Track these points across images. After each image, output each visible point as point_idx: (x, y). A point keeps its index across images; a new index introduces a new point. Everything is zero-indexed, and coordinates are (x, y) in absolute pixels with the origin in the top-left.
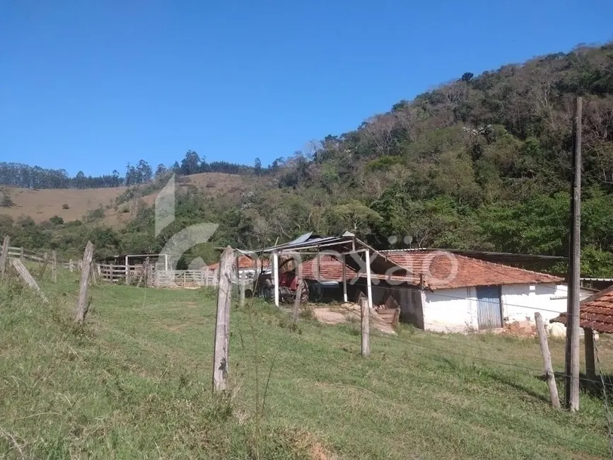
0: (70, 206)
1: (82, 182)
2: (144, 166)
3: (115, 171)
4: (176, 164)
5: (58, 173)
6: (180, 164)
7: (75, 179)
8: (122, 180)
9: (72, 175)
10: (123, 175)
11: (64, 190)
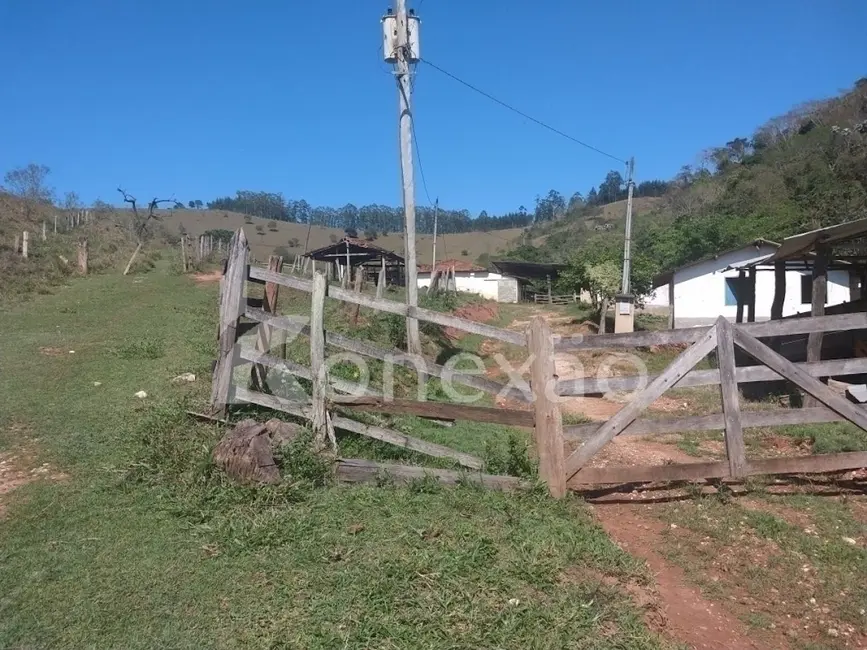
0: (469, 252)
1: (486, 224)
2: (555, 197)
3: (522, 207)
4: (593, 192)
5: (460, 214)
6: (598, 190)
7: (477, 220)
8: (531, 217)
9: (474, 216)
10: (531, 211)
11: (467, 234)
